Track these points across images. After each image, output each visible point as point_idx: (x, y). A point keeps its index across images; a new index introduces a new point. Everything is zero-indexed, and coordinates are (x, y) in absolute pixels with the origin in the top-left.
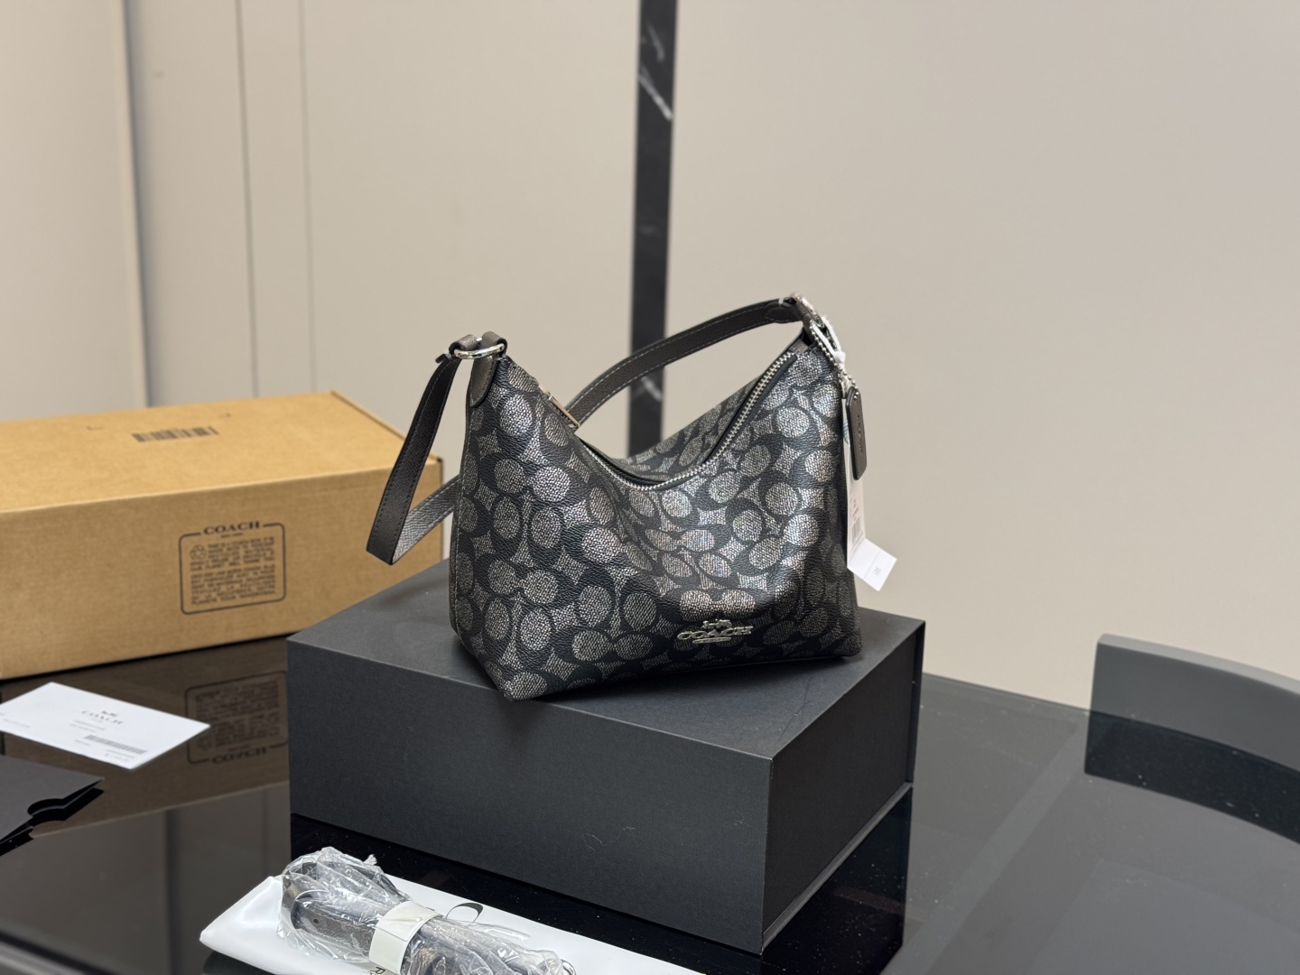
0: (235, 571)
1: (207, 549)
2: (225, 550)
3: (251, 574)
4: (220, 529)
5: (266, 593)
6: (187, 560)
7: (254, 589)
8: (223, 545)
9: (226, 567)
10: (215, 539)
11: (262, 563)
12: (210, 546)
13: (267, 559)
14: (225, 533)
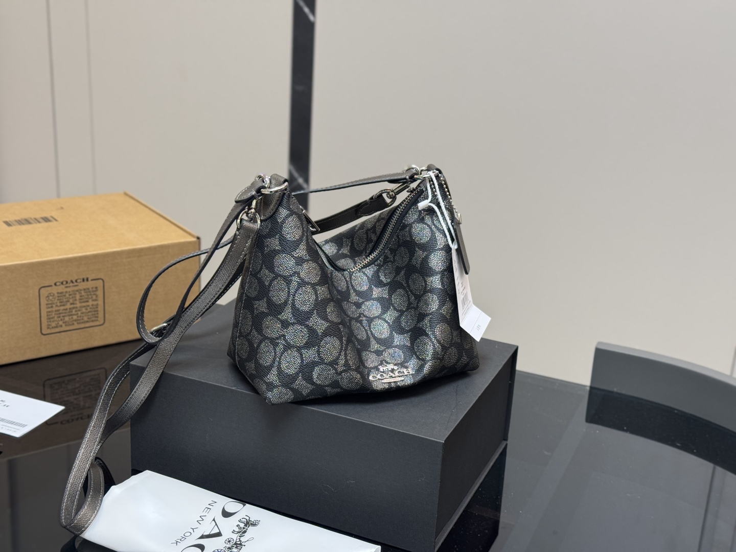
0: (74, 308)
1: (56, 295)
2: (67, 295)
3: (84, 310)
4: (64, 283)
5: (93, 321)
6: (43, 302)
7: (86, 319)
8: (66, 292)
9: (68, 306)
10: (61, 288)
11: (90, 303)
12: (58, 293)
13: (93, 300)
14: (68, 285)
